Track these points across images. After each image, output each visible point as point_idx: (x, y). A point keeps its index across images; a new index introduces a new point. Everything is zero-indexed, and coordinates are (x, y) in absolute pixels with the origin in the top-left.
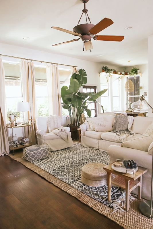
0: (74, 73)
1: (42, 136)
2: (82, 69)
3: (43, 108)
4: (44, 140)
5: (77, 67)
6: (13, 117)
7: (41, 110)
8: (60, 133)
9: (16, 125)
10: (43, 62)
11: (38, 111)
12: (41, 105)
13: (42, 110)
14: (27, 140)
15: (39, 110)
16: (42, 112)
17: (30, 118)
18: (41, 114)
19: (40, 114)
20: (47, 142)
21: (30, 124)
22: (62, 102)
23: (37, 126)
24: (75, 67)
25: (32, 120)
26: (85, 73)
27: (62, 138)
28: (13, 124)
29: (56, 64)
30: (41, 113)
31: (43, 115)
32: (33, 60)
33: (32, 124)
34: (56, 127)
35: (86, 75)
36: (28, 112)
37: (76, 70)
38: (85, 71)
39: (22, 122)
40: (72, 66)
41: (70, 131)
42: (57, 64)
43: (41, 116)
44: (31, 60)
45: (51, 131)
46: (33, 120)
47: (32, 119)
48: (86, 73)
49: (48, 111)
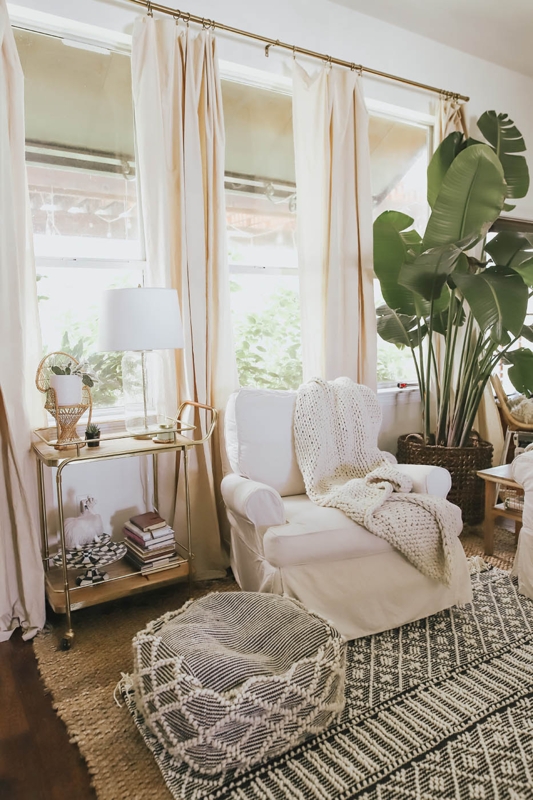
0: (452, 135)
1: (264, 530)
2: (492, 113)
3: (267, 334)
4: (274, 565)
5: (467, 99)
6: (71, 391)
7: (253, 349)
8: (386, 513)
9: (94, 445)
10: (277, 43)
11: (241, 354)
12: (253, 320)
13: (260, 348)
14: (160, 536)
15: (246, 345)
16: (258, 359)
17: (189, 397)
18: (255, 370)
19: (247, 368)
20: (295, 579)
21: (185, 437)
22: (380, 300)
23: (231, 448)
24: (457, 96)
25: (196, 409)
26: (515, 132)
27: (398, 551)
28: (75, 435)
29: (352, 66)
30: (259, 365)
31: (265, 376)
32: (213, 24)
33: (197, 434)
34: (349, 459)
35: (521, 146)
36: (178, 354)
37: (461, 112)
38: (510, 122)
39: (136, 422)
40: (439, 91)
41: (451, 497)
42: (360, 68)
43: (257, 380)
44: (202, 21)
45: (323, 487)
46: (202, 412)
47: (202, 400)
48: (519, 134)
49: (293, 354)
